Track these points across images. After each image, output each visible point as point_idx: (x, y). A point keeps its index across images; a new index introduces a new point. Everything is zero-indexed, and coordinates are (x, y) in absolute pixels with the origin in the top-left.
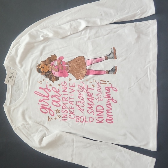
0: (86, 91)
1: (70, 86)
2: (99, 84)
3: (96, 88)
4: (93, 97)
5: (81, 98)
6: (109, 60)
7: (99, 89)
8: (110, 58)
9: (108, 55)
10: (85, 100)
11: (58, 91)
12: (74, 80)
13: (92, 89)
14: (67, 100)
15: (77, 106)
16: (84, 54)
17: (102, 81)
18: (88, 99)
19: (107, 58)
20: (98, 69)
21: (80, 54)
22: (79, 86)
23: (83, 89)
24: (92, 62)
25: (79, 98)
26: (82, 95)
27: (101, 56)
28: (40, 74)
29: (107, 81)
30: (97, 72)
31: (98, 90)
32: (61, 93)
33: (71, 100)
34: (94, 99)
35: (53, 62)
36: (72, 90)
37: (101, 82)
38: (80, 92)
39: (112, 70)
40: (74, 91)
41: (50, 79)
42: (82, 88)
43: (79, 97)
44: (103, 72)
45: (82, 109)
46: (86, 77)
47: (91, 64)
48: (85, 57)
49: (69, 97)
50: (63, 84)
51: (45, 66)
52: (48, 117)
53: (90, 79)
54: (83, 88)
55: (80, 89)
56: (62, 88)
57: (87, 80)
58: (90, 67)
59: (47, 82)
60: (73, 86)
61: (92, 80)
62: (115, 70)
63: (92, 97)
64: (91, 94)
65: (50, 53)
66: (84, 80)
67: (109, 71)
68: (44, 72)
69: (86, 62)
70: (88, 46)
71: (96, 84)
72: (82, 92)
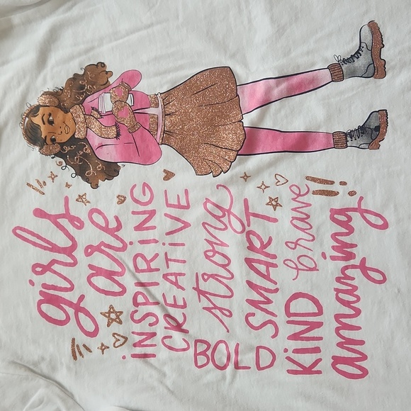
0: (239, 228)
1: (168, 205)
2: (299, 195)
3: (285, 215)
4: (274, 257)
5: (217, 258)
6: (348, 83)
7: (302, 220)
8: (353, 74)
9: (344, 61)
10: (238, 267)
11: (113, 224)
12: (185, 175)
13: (268, 219)
14: (153, 265)
15: (201, 293)
16: (233, 56)
17: (314, 180)
18: (249, 262)
19: (338, 72)
20: (298, 125)
21: (216, 60)
22: (209, 206)
23: (225, 220)
24: (268, 91)
25: (207, 257)
26: (223, 244)
27: (313, 64)
28: (37, 148)
29: (337, 183)
30: (291, 140)
31: (295, 222)
32: (128, 234)
33: (174, 267)
34: (275, 266)
35: (96, 95)
36: (178, 219)
37: (311, 185)
38: (211, 230)
39: (362, 130)
40: (186, 225)
41: (81, 171)
42: (220, 214)
43: (210, 254)
44: (322, 140)
45: (221, 309)
46: (240, 163)
47: (266, 103)
48: (238, 70)
49: (162, 256)
50: (138, 193)
51: (60, 114)
52: (73, 340)
53: (259, 171)
54: (229, 211)
55: (214, 216)
56: (134, 213)
57: (246, 177)
59: (68, 186)
60: (183, 202)
61: (268, 178)
62: (377, 128)
63: (267, 255)
64: (262, 242)
65: (80, 54)
66: (232, 178)
67: (350, 134)
68: (53, 141)
69: (243, 92)
70: (250, 21)
71: (285, 194)
72: (220, 229)
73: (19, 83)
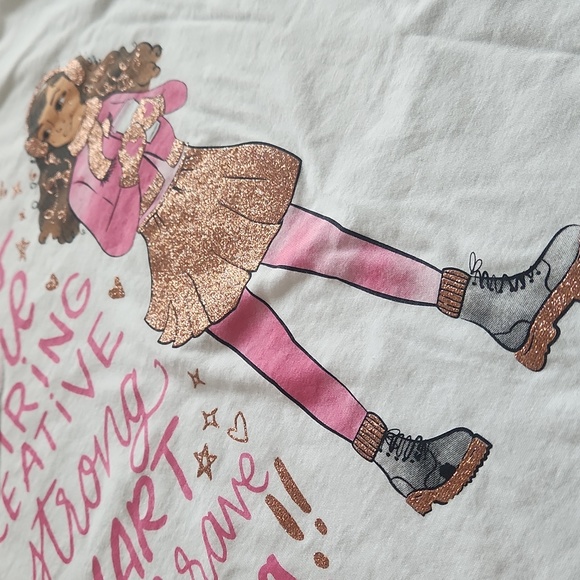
0: (138, 462)
1: (91, 341)
2: (246, 482)
3: (207, 495)
4: (149, 556)
5: (88, 480)
6: (462, 330)
7: (219, 531)
8: (480, 319)
10: (101, 519)
11: (24, 315)
13: (183, 482)
14: (25, 417)
15: (41, 516)
16: (316, 143)
17: (285, 476)
18: (117, 529)
19: (454, 292)
20: (325, 349)
22: (129, 385)
23: (135, 426)
25: (81, 467)
26: (106, 465)
27: (424, 246)
28: (27, 135)
30: (298, 367)
31: (208, 523)
33: (41, 446)
34: (141, 573)
35: (125, 96)
36: (87, 373)
37: (276, 478)
38: (111, 429)
40: (88, 392)
41: (44, 205)
42: (134, 413)
43: (87, 466)
45: (45, 568)
46: (204, 347)
47: (302, 268)
48: (310, 172)
49: (39, 412)
53: (220, 385)
54: (146, 417)
55: (125, 408)
56: (53, 316)
57: (197, 380)
58: (283, 289)
59: (22, 216)
60: (106, 352)
61: (226, 406)
62: (448, 471)
63: (143, 543)
64: (149, 515)
65: (144, 18)
66: (176, 363)
68: (46, 135)
69: (292, 222)
70: (382, 91)
71: (228, 466)
72: (120, 438)
73: (65, 24)
